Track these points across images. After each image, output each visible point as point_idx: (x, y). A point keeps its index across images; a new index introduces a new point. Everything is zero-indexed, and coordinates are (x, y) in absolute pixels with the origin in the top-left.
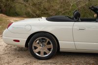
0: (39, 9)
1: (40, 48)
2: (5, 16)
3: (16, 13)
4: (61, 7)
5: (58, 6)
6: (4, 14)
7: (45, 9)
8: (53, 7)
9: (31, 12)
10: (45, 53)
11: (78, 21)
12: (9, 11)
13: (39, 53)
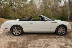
0: (21, 15)
1: (16, 31)
2: (4, 19)
3: (10, 17)
4: (31, 14)
5: (30, 14)
6: (3, 18)
7: (24, 15)
8: (27, 14)
9: (17, 17)
10: (18, 33)
11: (31, 20)
12: (6, 16)
13: (15, 33)
